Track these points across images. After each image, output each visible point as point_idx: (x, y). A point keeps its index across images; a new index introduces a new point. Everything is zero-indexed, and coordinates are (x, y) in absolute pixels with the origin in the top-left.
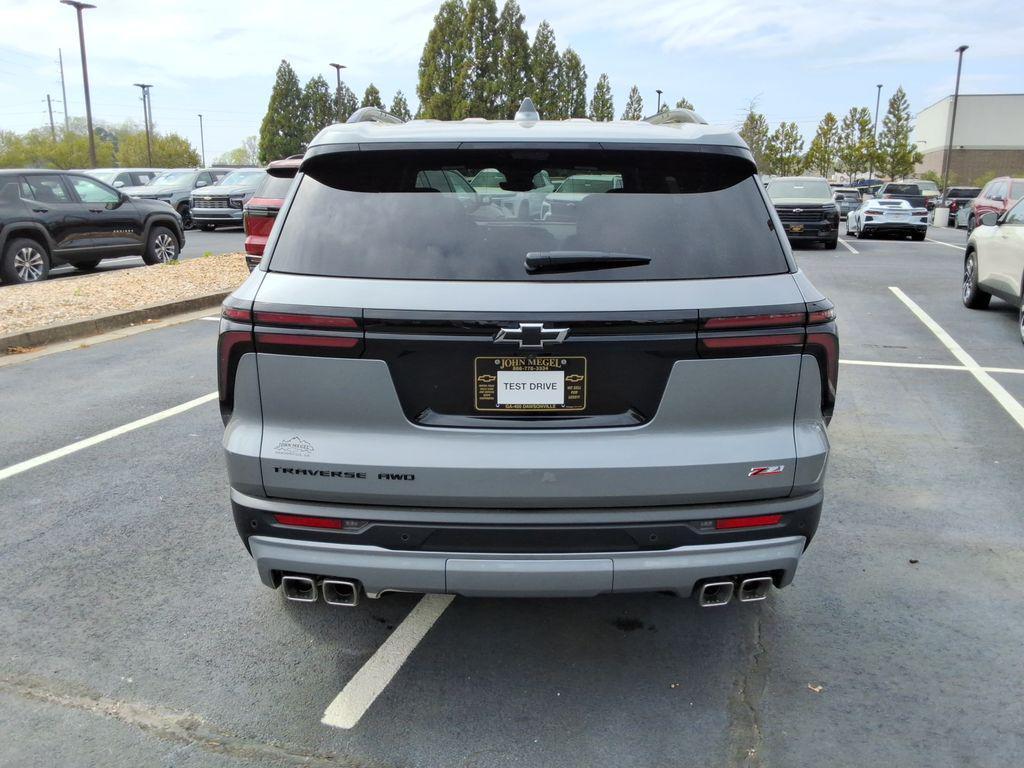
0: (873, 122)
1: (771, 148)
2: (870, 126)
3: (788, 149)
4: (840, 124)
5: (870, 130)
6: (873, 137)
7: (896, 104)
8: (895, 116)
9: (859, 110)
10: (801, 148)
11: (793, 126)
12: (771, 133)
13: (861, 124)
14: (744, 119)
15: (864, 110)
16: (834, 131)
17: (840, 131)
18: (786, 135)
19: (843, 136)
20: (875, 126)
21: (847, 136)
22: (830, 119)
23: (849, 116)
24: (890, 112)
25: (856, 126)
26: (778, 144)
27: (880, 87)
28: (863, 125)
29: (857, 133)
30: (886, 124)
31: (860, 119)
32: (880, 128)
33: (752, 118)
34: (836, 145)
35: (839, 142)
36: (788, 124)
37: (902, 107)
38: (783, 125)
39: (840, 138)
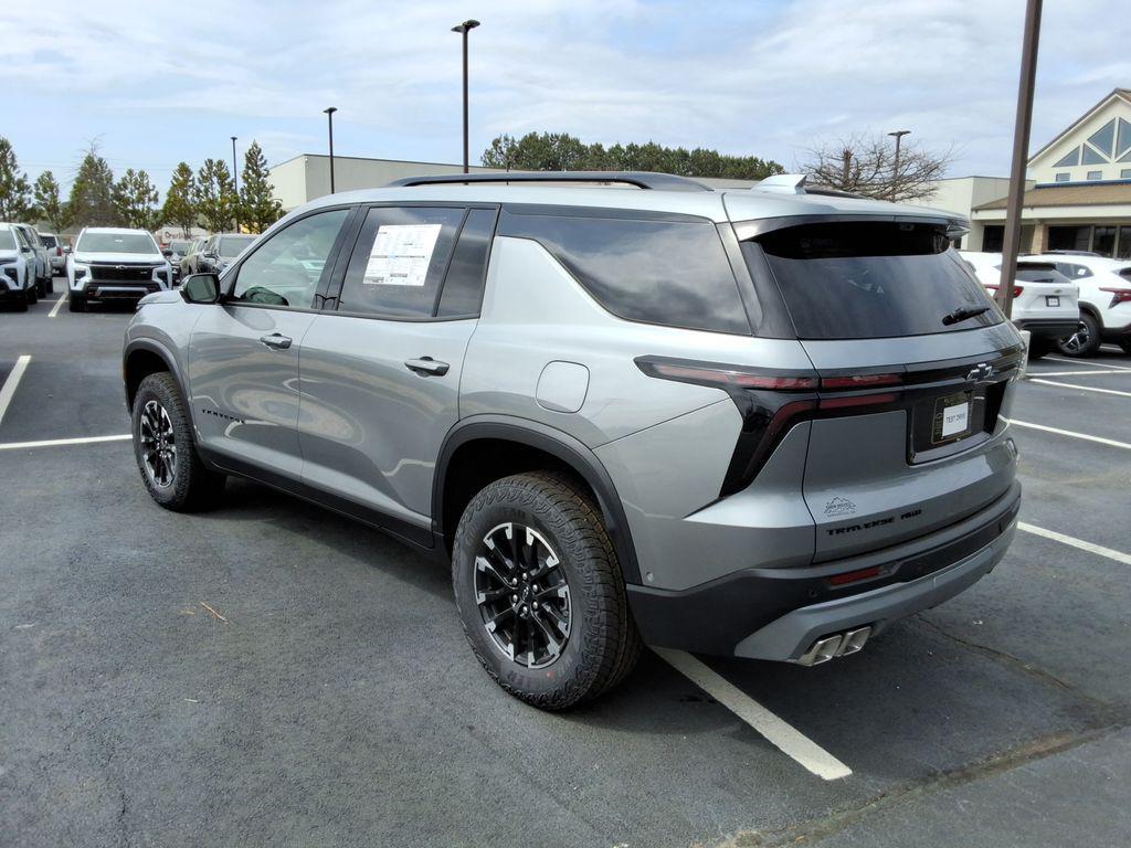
0: (232, 177)
1: (119, 198)
2: (229, 180)
3: (141, 200)
4: (196, 175)
5: (231, 185)
6: (236, 193)
7: (253, 158)
8: (254, 171)
9: (215, 162)
10: (156, 199)
11: (142, 174)
12: (116, 180)
13: (219, 177)
14: (81, 161)
15: (220, 163)
16: (191, 183)
17: (197, 184)
18: (135, 184)
19: (202, 189)
20: (235, 180)
21: (207, 191)
22: (184, 170)
23: (205, 168)
24: (248, 168)
25: (215, 179)
26: (126, 193)
27: (234, 139)
28: (222, 178)
29: (217, 187)
30: (246, 180)
31: (216, 170)
32: (241, 184)
33: (89, 161)
34: (196, 198)
35: (198, 196)
36: (136, 172)
37: (259, 163)
38: (130, 173)
39: (199, 191)
